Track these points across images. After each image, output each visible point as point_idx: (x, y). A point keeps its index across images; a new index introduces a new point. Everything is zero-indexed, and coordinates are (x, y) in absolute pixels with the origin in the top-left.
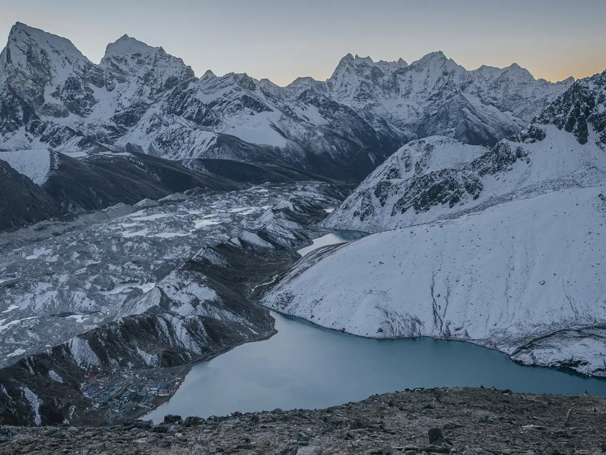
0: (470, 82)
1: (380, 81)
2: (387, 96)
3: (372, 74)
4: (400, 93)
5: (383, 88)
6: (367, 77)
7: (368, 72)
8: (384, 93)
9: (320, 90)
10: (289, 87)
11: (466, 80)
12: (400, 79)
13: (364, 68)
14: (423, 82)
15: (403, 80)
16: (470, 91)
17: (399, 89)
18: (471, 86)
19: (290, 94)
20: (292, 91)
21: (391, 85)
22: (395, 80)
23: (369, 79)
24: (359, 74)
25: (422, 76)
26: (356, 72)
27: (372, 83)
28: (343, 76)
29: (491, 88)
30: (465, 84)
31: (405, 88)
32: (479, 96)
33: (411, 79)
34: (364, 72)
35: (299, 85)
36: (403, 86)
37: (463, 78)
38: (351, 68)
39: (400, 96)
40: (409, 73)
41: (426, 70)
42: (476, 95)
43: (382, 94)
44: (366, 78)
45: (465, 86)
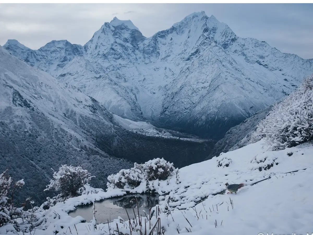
0: (233, 40)
1: (141, 45)
2: (147, 61)
3: (132, 37)
4: (160, 57)
5: (143, 53)
6: (126, 40)
7: (127, 35)
8: (144, 58)
9: (76, 54)
10: (41, 50)
11: (229, 38)
12: (161, 42)
13: (123, 31)
14: (183, 43)
15: (164, 43)
16: (233, 49)
17: (158, 53)
18: (235, 44)
19: (42, 57)
20: (45, 54)
21: (151, 49)
22: (155, 44)
23: (128, 42)
24: (117, 36)
25: (183, 37)
26: (113, 33)
27: (131, 46)
28: (99, 38)
29: (257, 45)
30: (228, 41)
31: (165, 51)
32: (244, 55)
33: (171, 41)
34: (122, 34)
35: (53, 49)
36: (163, 49)
37: (225, 34)
38: (108, 28)
39: (159, 60)
40: (170, 36)
41: (187, 31)
42: (240, 53)
43: (142, 59)
44: (124, 41)
45: (227, 45)
